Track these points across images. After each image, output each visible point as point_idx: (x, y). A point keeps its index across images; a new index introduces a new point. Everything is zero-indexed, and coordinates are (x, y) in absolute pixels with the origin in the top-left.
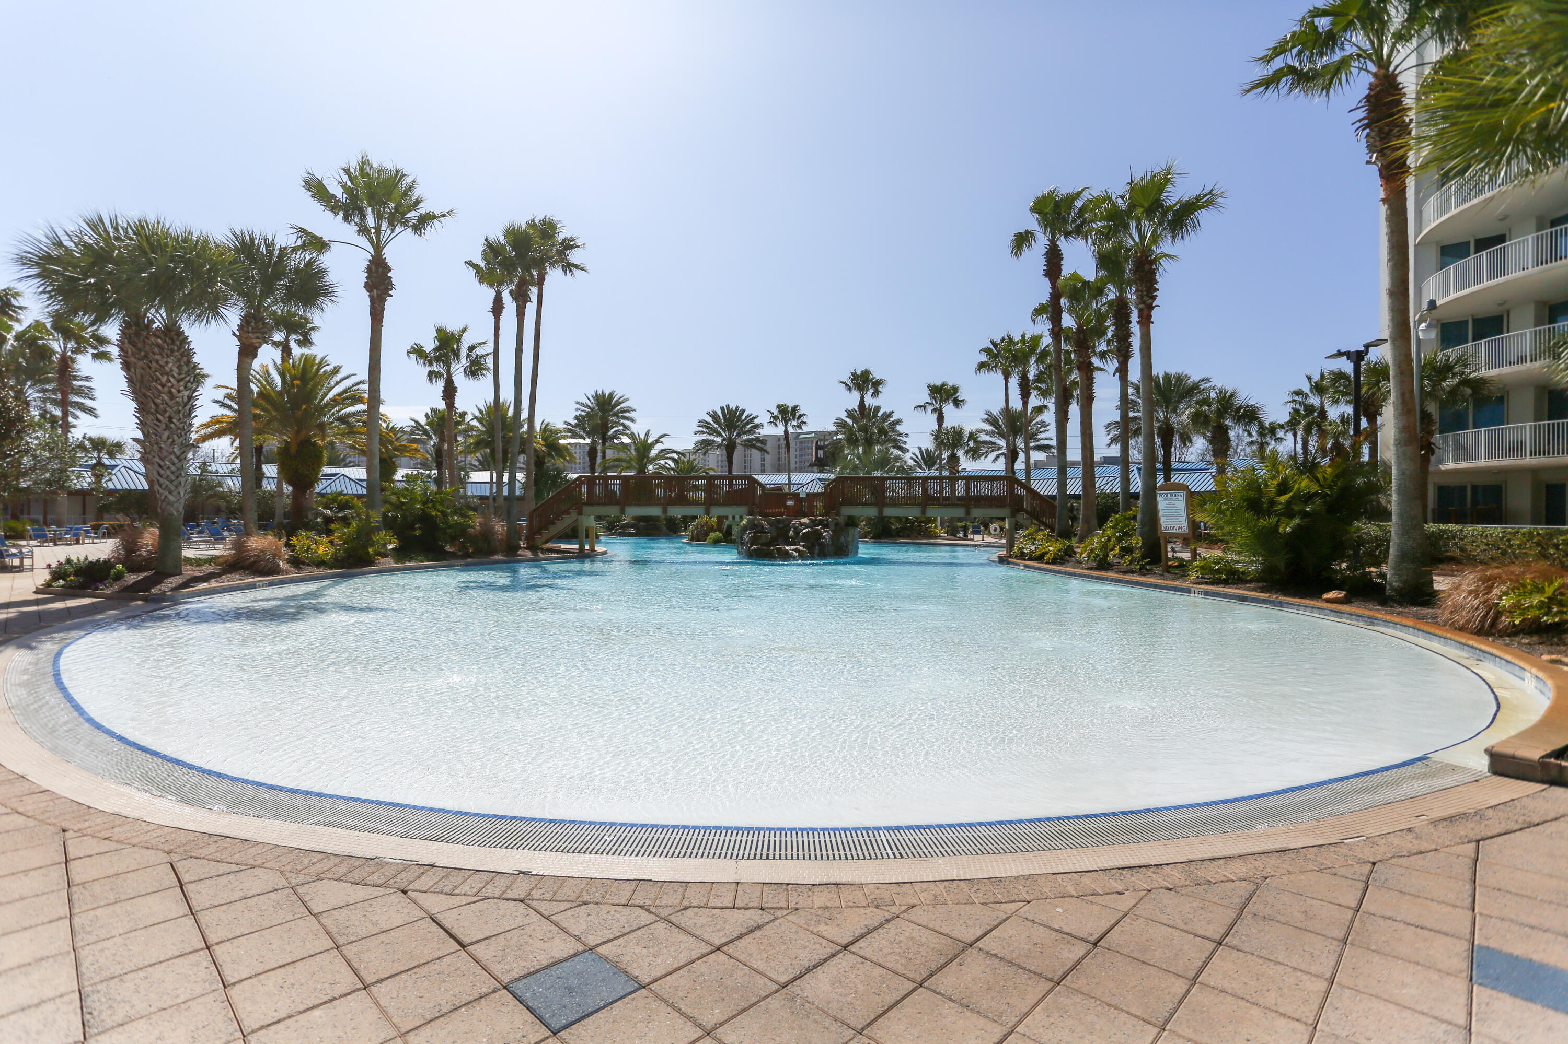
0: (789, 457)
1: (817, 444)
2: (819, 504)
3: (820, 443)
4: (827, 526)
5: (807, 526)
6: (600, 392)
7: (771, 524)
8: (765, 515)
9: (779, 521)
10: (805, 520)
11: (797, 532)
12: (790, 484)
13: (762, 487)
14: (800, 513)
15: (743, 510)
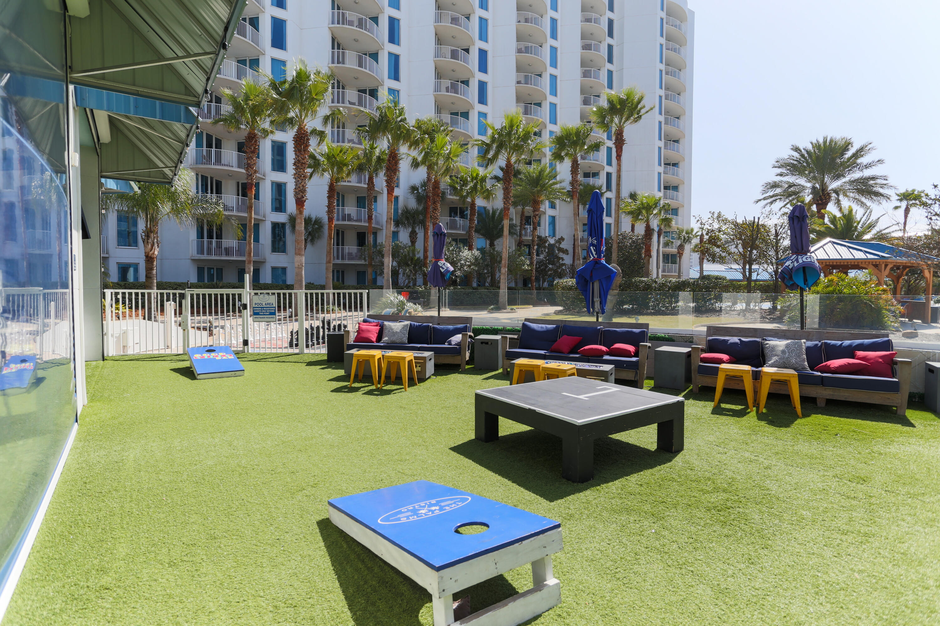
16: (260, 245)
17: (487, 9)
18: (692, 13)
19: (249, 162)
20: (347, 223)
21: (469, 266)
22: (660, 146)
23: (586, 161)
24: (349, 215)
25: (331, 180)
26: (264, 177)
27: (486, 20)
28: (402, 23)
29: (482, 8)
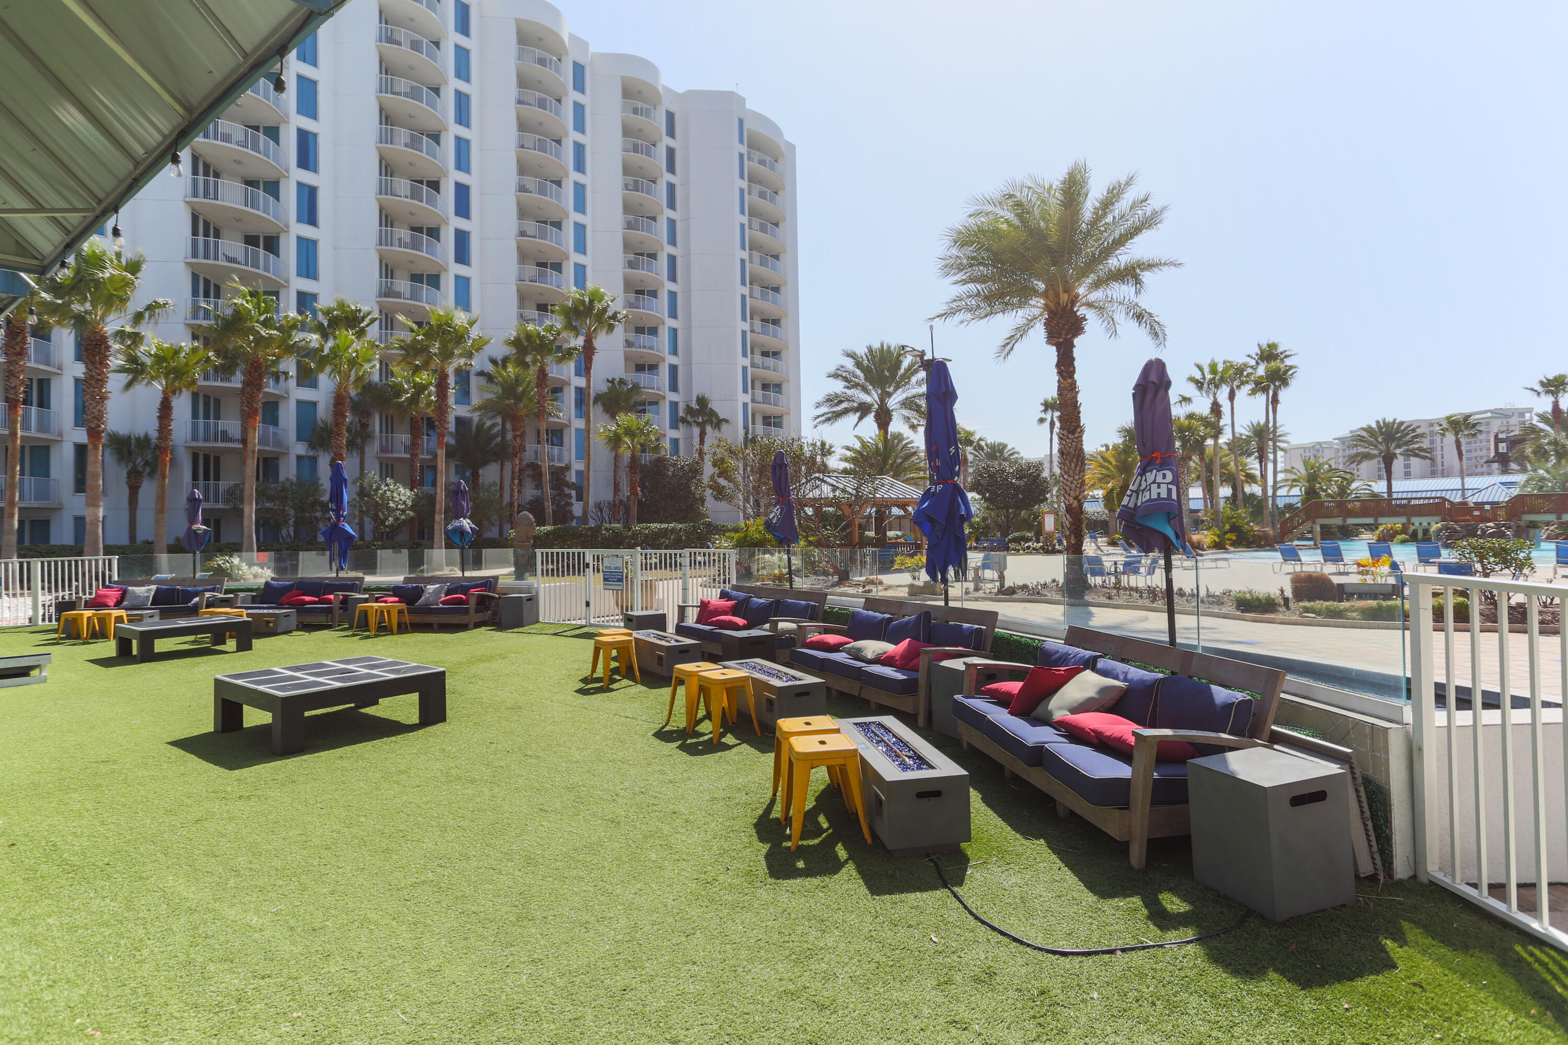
0: (1461, 465)
1: (1496, 436)
2: (1502, 513)
3: (1501, 436)
4: (1510, 528)
5: (1492, 528)
6: (1255, 423)
7: (1461, 527)
8: (1456, 522)
9: (1468, 525)
10: (1491, 524)
11: (1484, 532)
12: (1463, 490)
13: (1451, 503)
14: (1485, 520)
15: (1438, 518)
16: (52, 483)
17: (468, 125)
18: (792, 147)
19: (11, 368)
20: (220, 444)
21: (403, 511)
22: (745, 329)
23: (633, 349)
24: (224, 433)
25: (164, 392)
26: (59, 372)
27: (468, 142)
28: (321, 141)
29: (460, 124)
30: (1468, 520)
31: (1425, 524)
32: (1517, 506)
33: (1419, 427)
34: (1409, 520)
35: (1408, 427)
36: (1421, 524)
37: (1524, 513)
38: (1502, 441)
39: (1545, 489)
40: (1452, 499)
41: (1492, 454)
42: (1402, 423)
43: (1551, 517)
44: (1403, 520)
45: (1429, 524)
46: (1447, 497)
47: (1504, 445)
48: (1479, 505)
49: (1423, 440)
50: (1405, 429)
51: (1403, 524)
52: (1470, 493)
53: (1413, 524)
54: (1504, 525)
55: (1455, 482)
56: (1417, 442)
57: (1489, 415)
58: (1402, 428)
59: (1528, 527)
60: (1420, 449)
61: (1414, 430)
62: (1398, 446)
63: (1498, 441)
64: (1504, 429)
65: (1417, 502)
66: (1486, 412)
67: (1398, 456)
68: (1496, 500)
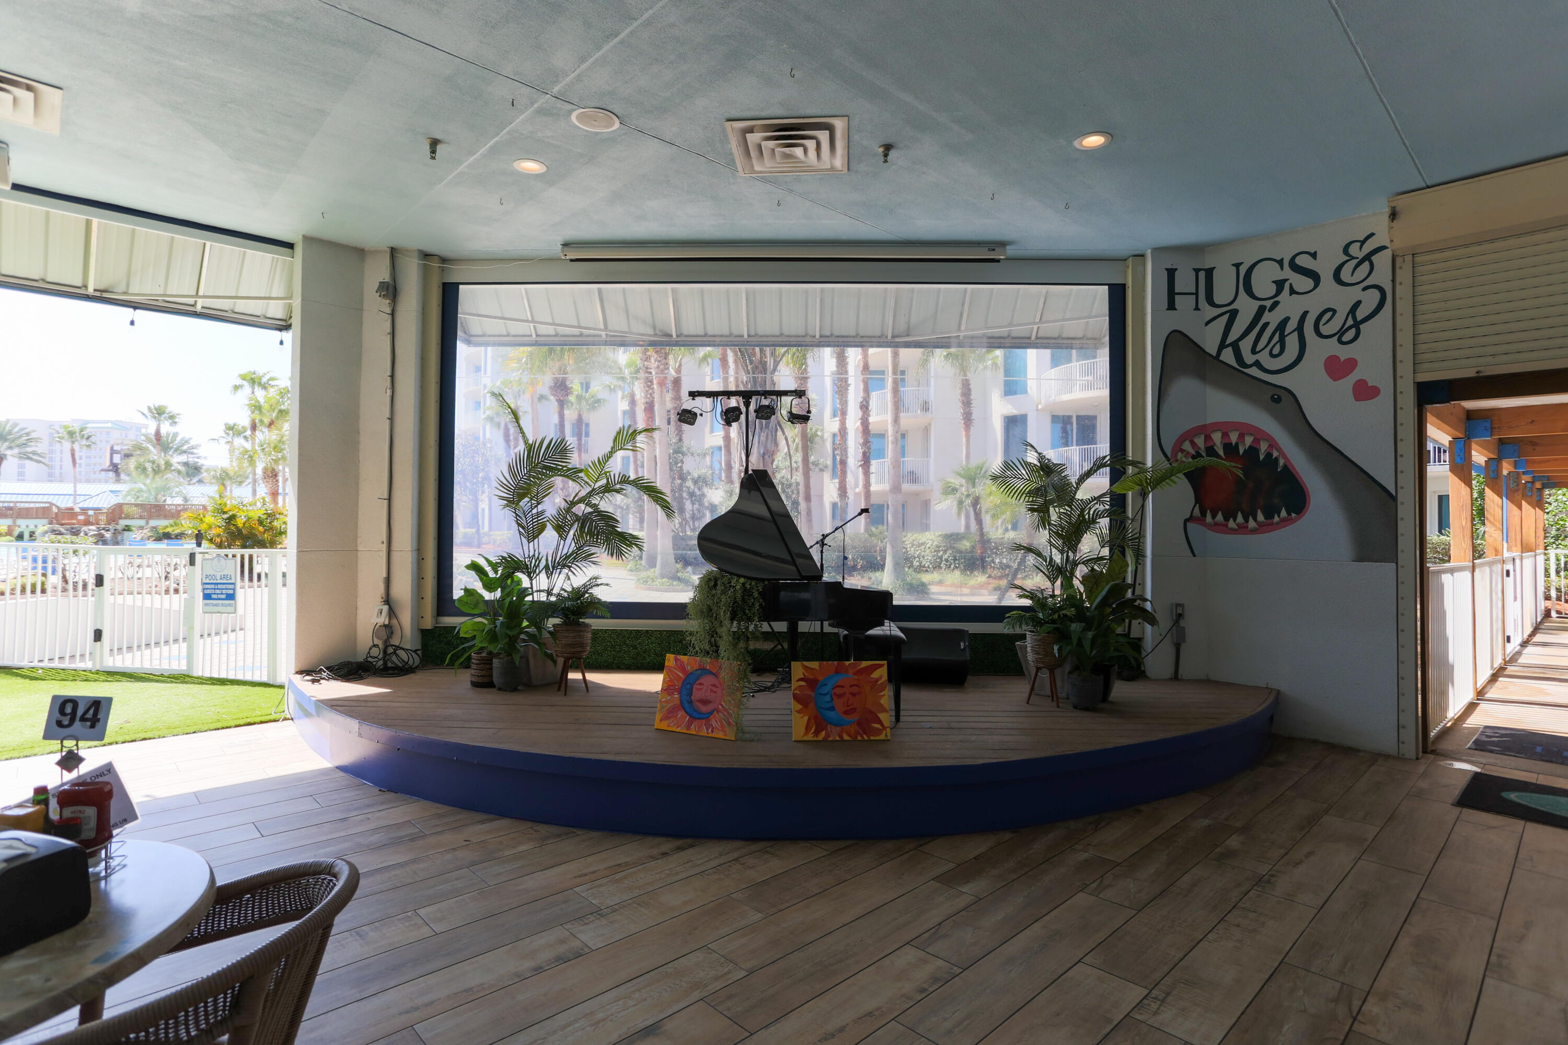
0: (74, 472)
1: (112, 447)
2: (103, 518)
3: (116, 448)
4: (108, 530)
5: (94, 531)
7: (66, 530)
9: (73, 528)
10: (93, 527)
12: (75, 495)
13: (58, 507)
14: (87, 523)
15: (45, 521)
30: (74, 524)
31: (32, 528)
32: (116, 513)
33: (34, 431)
34: (14, 522)
35: (22, 429)
36: (27, 526)
37: (121, 518)
38: (117, 452)
39: (140, 499)
40: (58, 504)
41: (108, 463)
42: (16, 425)
43: (142, 522)
44: (9, 522)
45: (36, 526)
46: (54, 502)
47: (119, 456)
48: (84, 510)
49: (39, 444)
50: (18, 432)
51: (9, 526)
52: (82, 498)
53: (19, 527)
54: (104, 529)
55: (68, 488)
56: (31, 446)
57: (110, 425)
58: (16, 430)
59: (124, 530)
60: (34, 453)
61: (28, 434)
62: (10, 448)
63: (113, 452)
64: (120, 442)
65: (22, 505)
66: (107, 422)
67: (8, 457)
68: (100, 506)
